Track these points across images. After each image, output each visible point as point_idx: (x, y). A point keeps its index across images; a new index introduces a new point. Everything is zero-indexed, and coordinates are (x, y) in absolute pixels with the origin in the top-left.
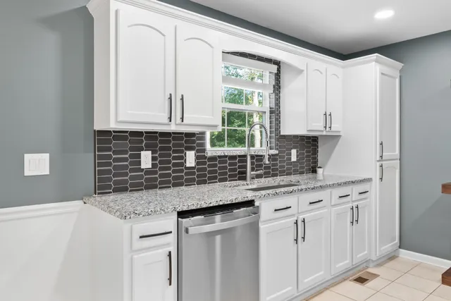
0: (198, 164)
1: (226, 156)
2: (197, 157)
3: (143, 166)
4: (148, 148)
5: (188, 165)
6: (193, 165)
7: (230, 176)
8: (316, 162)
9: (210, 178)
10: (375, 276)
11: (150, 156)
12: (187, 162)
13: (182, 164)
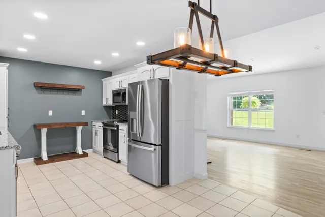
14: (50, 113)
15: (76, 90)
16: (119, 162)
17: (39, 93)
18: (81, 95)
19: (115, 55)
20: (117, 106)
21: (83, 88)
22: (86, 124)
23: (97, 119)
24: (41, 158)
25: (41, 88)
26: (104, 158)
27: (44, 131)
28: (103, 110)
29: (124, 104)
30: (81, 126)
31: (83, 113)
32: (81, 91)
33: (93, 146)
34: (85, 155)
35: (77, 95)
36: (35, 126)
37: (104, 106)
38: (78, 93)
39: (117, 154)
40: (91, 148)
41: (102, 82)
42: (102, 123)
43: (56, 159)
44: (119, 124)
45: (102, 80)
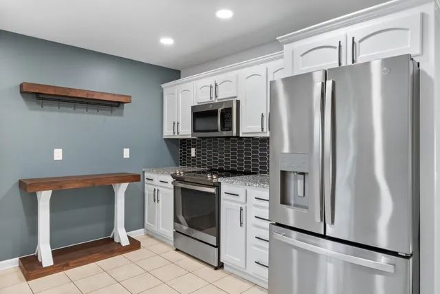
14: (58, 154)
15: (113, 105)
16: (220, 266)
17: (31, 109)
18: (121, 115)
20: (204, 138)
21: (128, 100)
22: (136, 178)
23: (157, 166)
24: (36, 257)
25: (37, 95)
26: (177, 253)
27: (44, 198)
29: (225, 134)
30: (125, 181)
31: (126, 153)
32: (123, 108)
33: (147, 222)
34: (135, 245)
35: (115, 115)
36: (22, 185)
37: (166, 139)
39: (216, 249)
40: (143, 226)
41: (162, 89)
42: (173, 176)
43: (71, 263)
44: (219, 181)
45: (163, 86)
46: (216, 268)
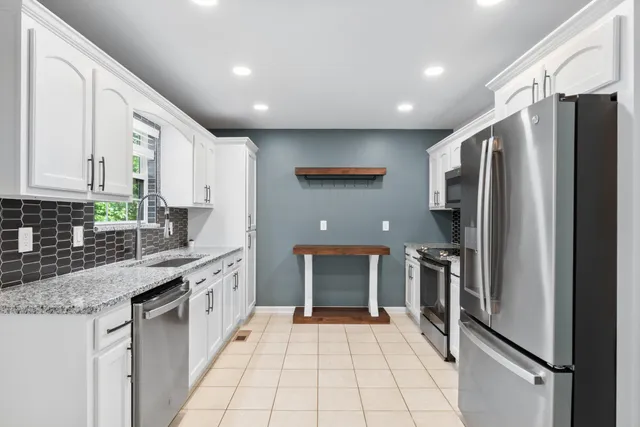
0: (86, 242)
1: (113, 232)
2: (86, 234)
3: (21, 250)
4: (28, 223)
5: (76, 245)
6: (81, 244)
7: (118, 255)
8: (186, 236)
9: (99, 260)
10: (249, 332)
11: (31, 233)
12: (75, 240)
13: (68, 244)
14: (323, 225)
15: (372, 178)
16: (450, 358)
17: (304, 187)
18: (380, 187)
19: (434, 71)
21: (385, 171)
22: (386, 251)
23: (413, 241)
24: (303, 308)
25: (308, 177)
26: (421, 336)
28: (432, 219)
30: (376, 254)
31: (386, 226)
32: (382, 180)
33: (407, 300)
34: (384, 318)
35: (372, 188)
36: (296, 249)
37: (432, 211)
38: (375, 182)
39: (445, 337)
40: (404, 304)
41: (428, 155)
42: (419, 251)
43: (325, 318)
44: (449, 259)
45: (428, 151)
46: (447, 360)
